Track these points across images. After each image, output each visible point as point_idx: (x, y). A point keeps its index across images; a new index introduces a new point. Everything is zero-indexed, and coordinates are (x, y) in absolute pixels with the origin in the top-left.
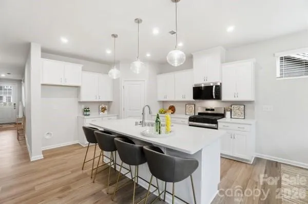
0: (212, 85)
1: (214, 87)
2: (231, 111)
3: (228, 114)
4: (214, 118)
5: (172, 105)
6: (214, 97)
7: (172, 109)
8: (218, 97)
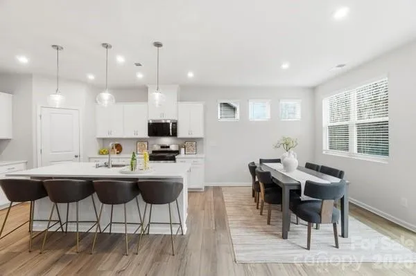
0: (168, 121)
1: (171, 124)
2: (185, 147)
3: (183, 150)
4: (172, 155)
5: (117, 143)
6: (171, 134)
7: (119, 148)
8: (175, 134)
